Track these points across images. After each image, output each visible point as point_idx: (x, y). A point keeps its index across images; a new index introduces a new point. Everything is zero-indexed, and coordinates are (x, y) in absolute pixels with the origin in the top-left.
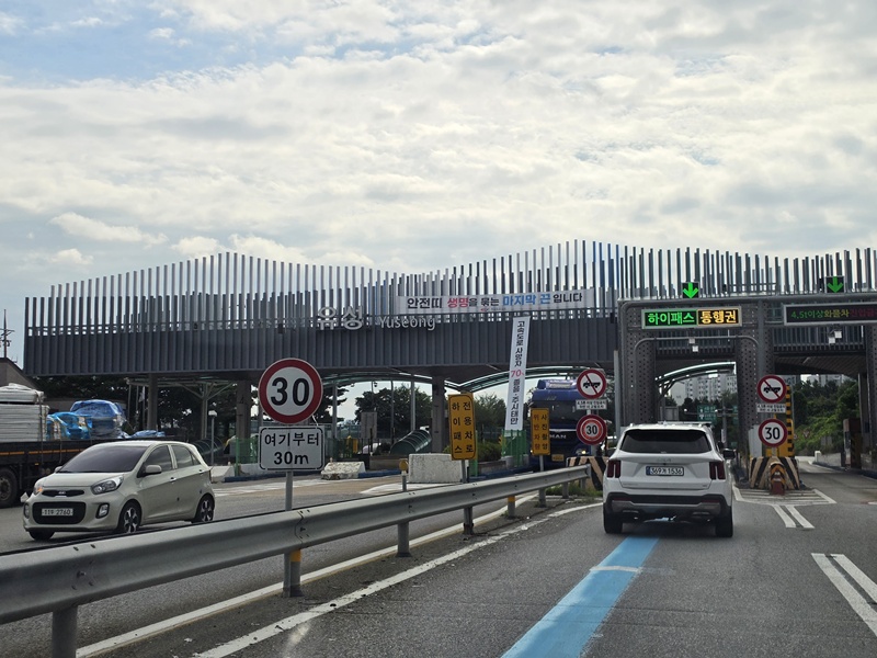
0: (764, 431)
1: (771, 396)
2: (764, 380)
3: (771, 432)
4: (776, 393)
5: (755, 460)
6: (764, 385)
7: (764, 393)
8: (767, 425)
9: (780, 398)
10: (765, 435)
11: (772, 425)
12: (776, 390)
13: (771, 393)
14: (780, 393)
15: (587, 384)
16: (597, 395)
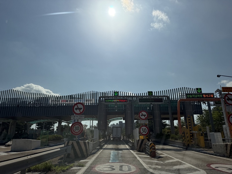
0: (141, 130)
1: (143, 117)
2: (141, 112)
3: (144, 129)
4: (145, 116)
5: (139, 140)
6: (141, 114)
7: (141, 116)
8: (142, 128)
9: (146, 118)
10: (142, 131)
11: (144, 128)
12: (145, 115)
13: (143, 116)
14: (146, 116)
15: (76, 109)
16: (81, 113)
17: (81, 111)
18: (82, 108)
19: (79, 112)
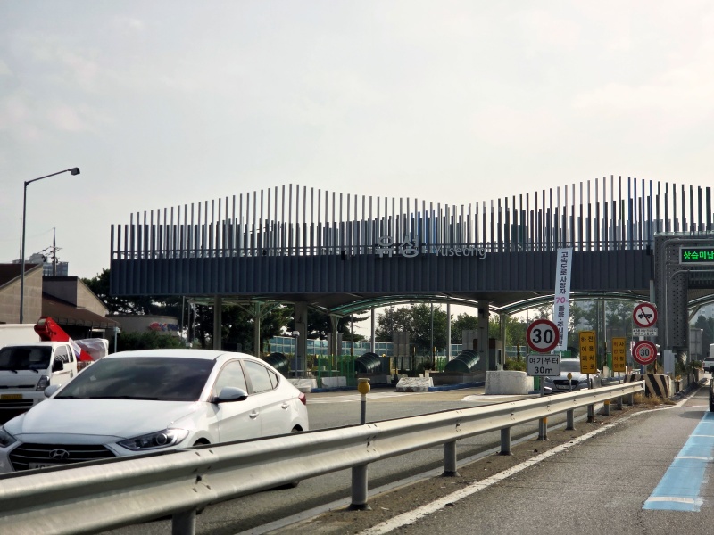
15: (640, 316)
16: (650, 325)
17: (651, 320)
18: (651, 315)
19: (647, 323)
